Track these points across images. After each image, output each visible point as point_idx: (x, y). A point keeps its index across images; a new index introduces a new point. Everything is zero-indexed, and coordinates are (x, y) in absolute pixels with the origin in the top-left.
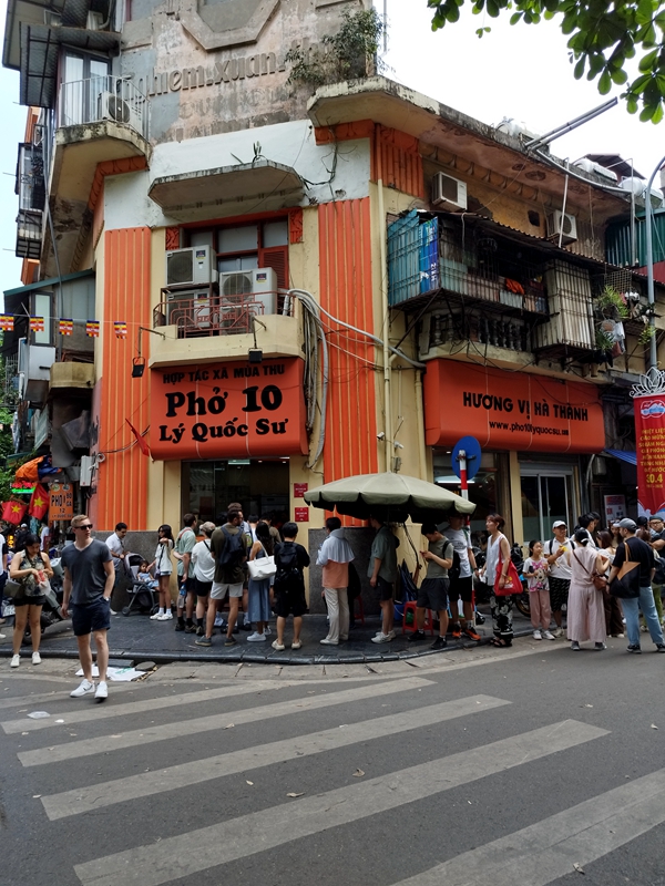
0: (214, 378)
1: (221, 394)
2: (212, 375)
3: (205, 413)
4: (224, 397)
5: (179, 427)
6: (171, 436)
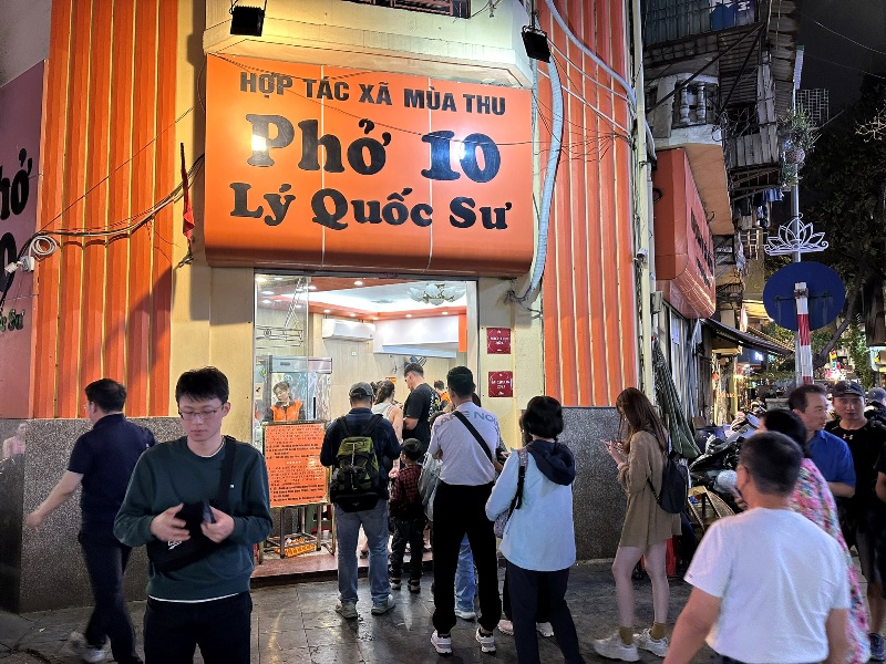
0: (362, 100)
1: (376, 135)
2: (356, 92)
3: (341, 169)
4: (382, 142)
5: (282, 190)
6: (261, 208)
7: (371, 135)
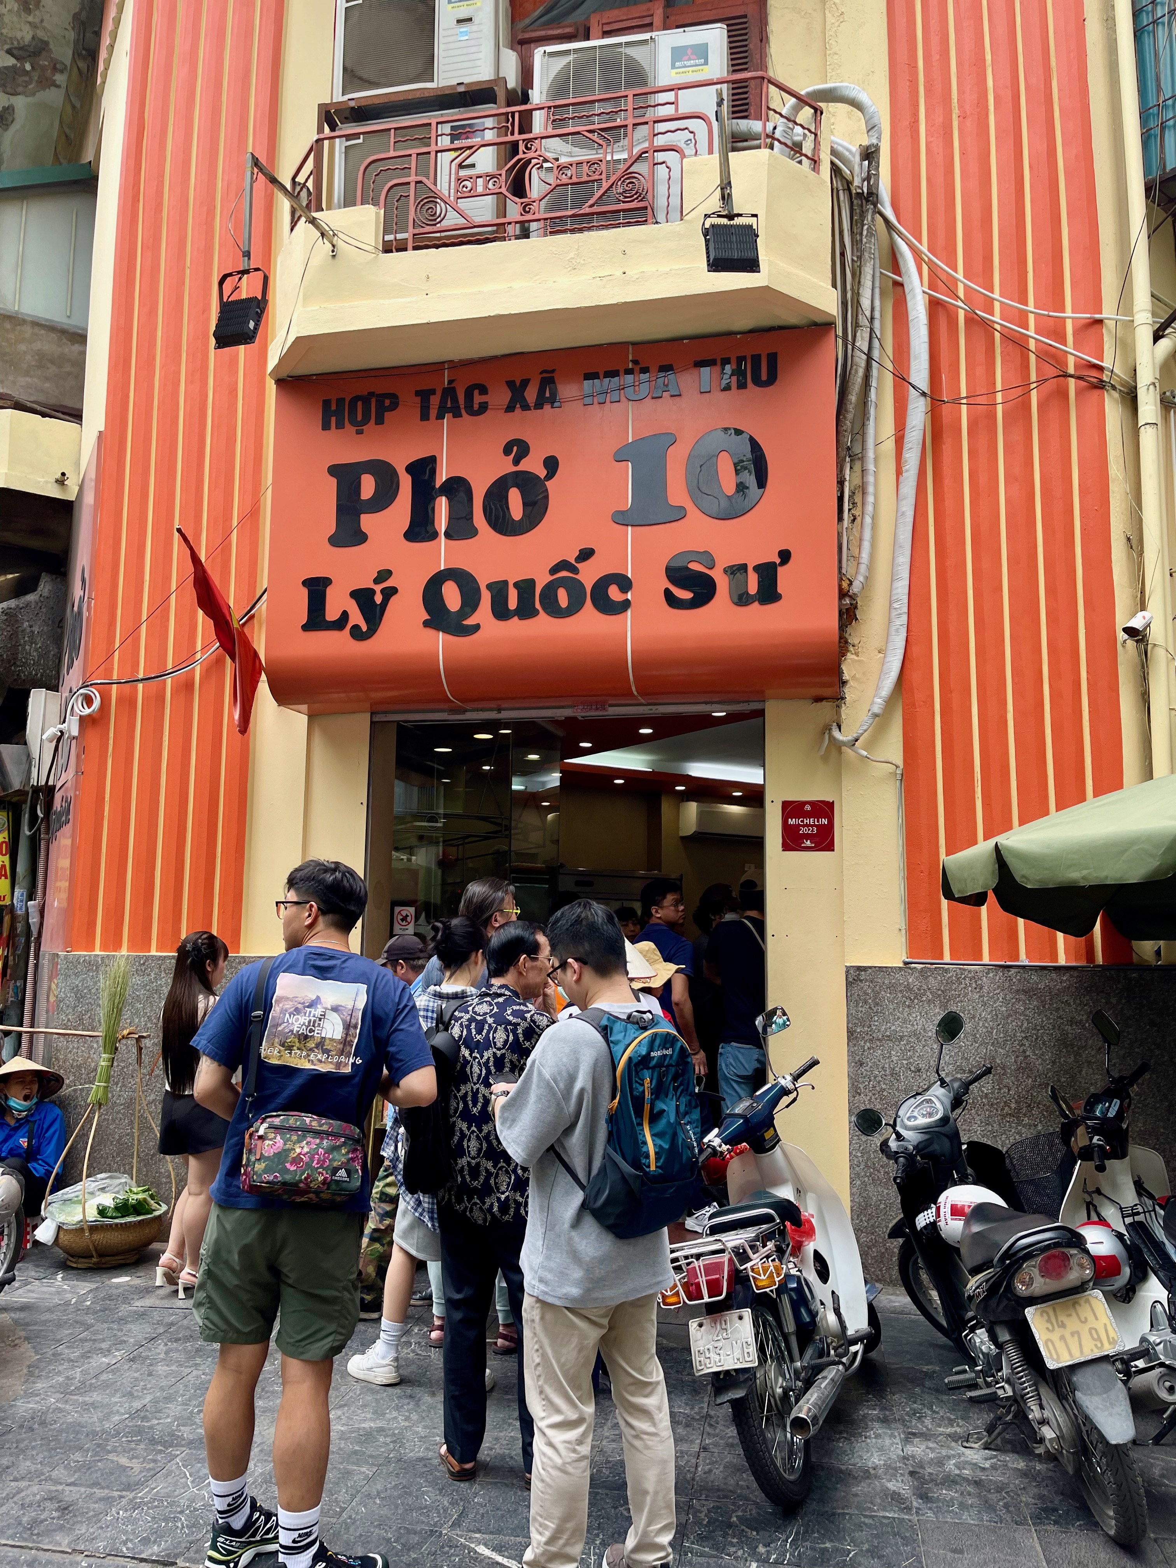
0: (510, 408)
1: (533, 465)
2: (500, 396)
3: (472, 532)
4: (542, 473)
5: (377, 581)
6: (345, 615)
7: (526, 465)
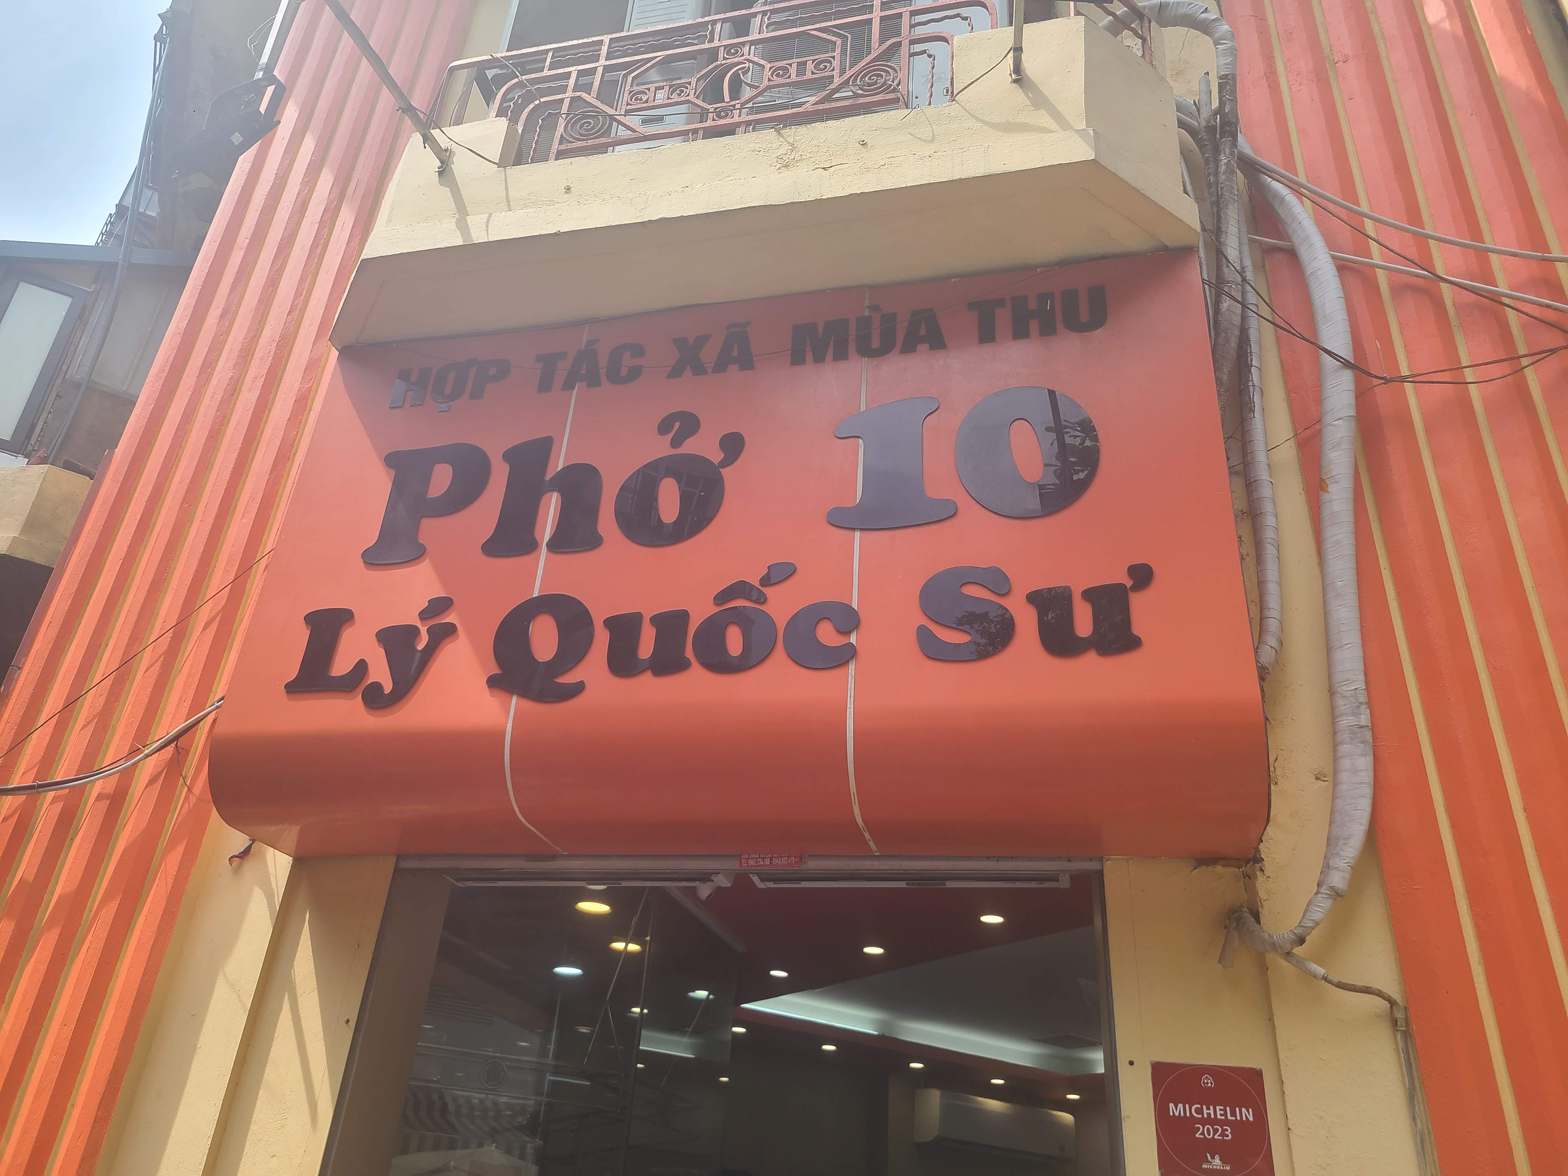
0: (676, 372)
1: (703, 446)
2: (661, 361)
3: (593, 542)
4: (716, 456)
5: (424, 615)
6: (361, 667)
7: (690, 447)
